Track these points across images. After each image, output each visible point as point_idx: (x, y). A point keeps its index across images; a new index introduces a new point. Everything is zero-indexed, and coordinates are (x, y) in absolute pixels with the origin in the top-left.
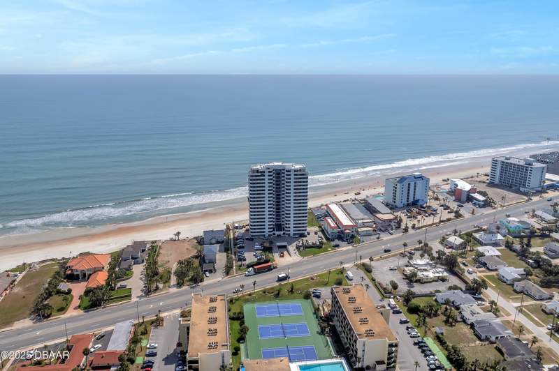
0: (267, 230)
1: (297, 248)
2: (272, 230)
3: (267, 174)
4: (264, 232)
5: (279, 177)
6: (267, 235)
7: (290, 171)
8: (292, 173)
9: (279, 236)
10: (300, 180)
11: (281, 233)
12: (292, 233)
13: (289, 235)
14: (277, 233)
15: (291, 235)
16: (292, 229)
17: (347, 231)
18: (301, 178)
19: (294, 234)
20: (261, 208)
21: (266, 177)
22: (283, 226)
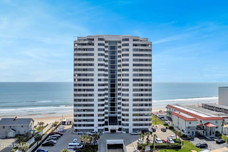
0: (96, 123)
1: (139, 148)
2: (103, 123)
3: (96, 42)
4: (92, 125)
5: (114, 53)
6: (96, 130)
7: (127, 40)
8: (131, 42)
9: (113, 131)
10: (141, 53)
11: (117, 127)
12: (131, 128)
13: (127, 131)
14: (110, 127)
15: (131, 131)
16: (131, 122)
17: (211, 125)
18: (142, 50)
19: (134, 130)
20: (88, 90)
21: (96, 47)
22: (119, 120)
